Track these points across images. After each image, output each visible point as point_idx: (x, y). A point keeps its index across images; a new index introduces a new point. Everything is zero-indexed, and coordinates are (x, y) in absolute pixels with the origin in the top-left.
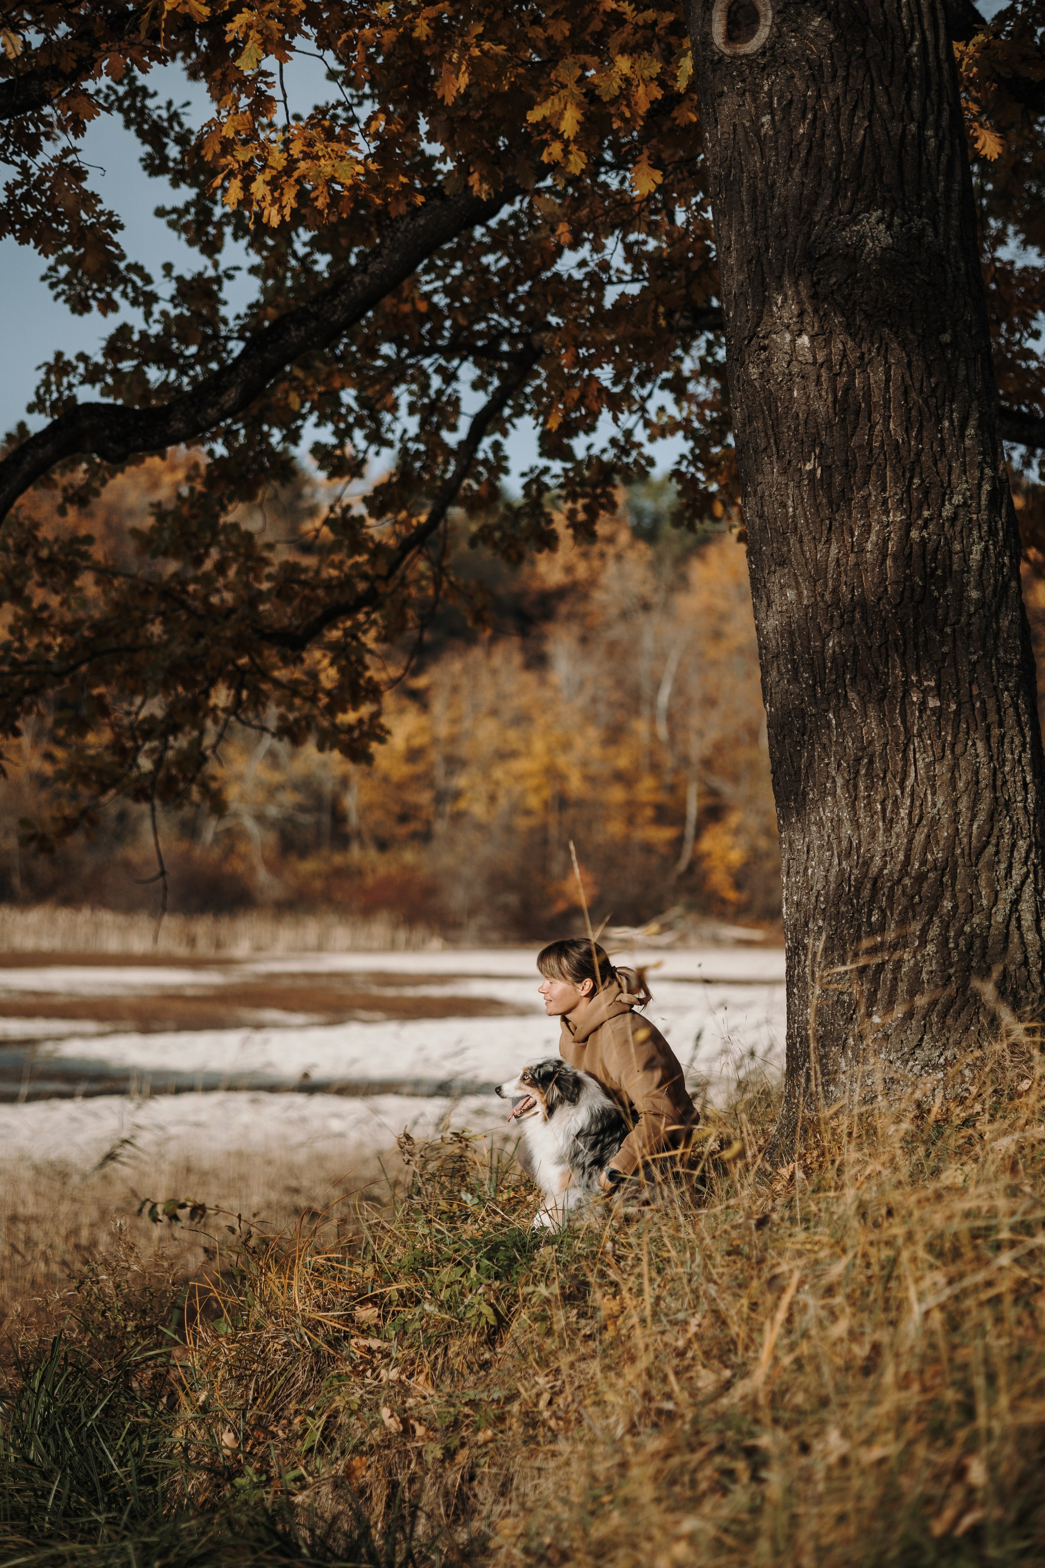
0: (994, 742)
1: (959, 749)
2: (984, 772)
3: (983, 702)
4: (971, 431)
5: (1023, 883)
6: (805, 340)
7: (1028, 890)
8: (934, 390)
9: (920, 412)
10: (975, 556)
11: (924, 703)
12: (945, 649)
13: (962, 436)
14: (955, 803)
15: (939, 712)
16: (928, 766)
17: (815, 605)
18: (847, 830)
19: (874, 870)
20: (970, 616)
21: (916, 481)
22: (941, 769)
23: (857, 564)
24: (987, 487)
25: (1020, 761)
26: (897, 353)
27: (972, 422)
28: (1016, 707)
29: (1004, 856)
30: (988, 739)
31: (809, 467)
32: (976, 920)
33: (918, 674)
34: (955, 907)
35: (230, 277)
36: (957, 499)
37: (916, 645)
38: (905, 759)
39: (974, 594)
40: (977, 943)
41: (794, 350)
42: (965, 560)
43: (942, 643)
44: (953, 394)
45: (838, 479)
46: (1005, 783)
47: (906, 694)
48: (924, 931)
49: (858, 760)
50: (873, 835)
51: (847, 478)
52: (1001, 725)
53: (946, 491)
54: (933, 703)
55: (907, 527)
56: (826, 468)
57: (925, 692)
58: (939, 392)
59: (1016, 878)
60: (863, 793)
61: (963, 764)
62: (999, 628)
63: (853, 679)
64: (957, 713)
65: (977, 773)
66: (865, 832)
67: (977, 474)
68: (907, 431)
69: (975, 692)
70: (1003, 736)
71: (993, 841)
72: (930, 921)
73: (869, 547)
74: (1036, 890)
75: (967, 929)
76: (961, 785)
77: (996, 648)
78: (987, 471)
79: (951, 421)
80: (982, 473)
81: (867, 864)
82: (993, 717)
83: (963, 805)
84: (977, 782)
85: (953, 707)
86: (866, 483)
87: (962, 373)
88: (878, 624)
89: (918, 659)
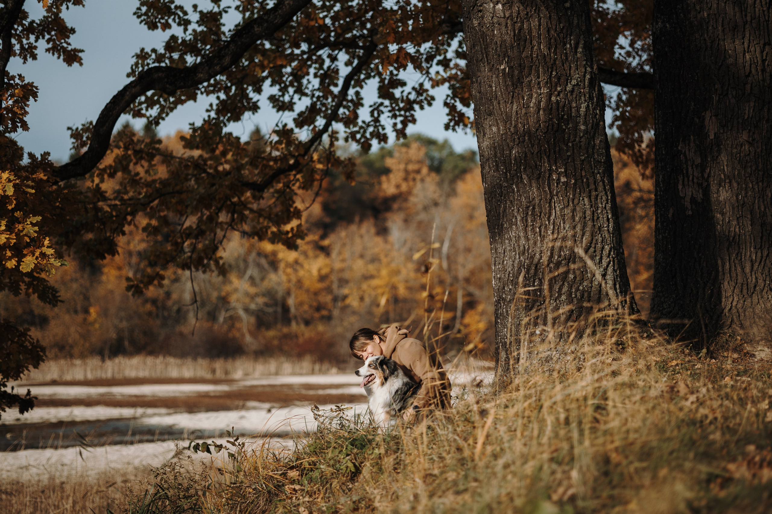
0: (593, 197)
1: (576, 201)
2: (588, 213)
3: (587, 179)
4: (580, 50)
5: (608, 266)
6: (500, 6)
7: (610, 270)
8: (562, 30)
9: (556, 40)
10: (583, 109)
11: (559, 180)
12: (569, 154)
13: (576, 52)
14: (574, 228)
15: (566, 184)
16: (561, 210)
17: (506, 133)
18: (523, 241)
19: (536, 260)
20: (581, 138)
21: (554, 73)
22: (567, 211)
23: (526, 113)
24: (588, 76)
25: (605, 208)
26: (544, 12)
27: (581, 46)
28: (604, 182)
29: (598, 253)
30: (590, 197)
31: (502, 67)
32: (585, 284)
33: (556, 166)
34: (575, 278)
35: (226, 12)
36: (574, 82)
37: (555, 152)
38: (550, 206)
39: (583, 127)
40: (586, 295)
41: (494, 11)
42: (578, 111)
43: (567, 151)
44: (571, 32)
45: (516, 72)
46: (598, 218)
47: (550, 175)
48: (560, 289)
49: (528, 207)
50: (535, 243)
51: (521, 72)
52: (596, 190)
53: (569, 78)
54: (563, 179)
55: (550, 95)
56: (511, 68)
57: (559, 174)
58: (564, 31)
59: (604, 263)
60: (530, 223)
61: (578, 209)
62: (595, 144)
63: (525, 169)
64: (575, 184)
65: (585, 213)
66: (531, 242)
67: (583, 70)
68: (549, 49)
69: (583, 174)
70: (597, 196)
71: (593, 246)
72: (563, 284)
73: (532, 105)
74: (614, 269)
75: (581, 288)
76: (577, 219)
77: (593, 153)
78: (588, 69)
79: (571, 45)
80: (586, 70)
81: (532, 257)
82: (592, 186)
83: (578, 229)
84: (585, 218)
85: (573, 181)
86: (530, 74)
87: (575, 22)
88: (537, 142)
89: (556, 158)
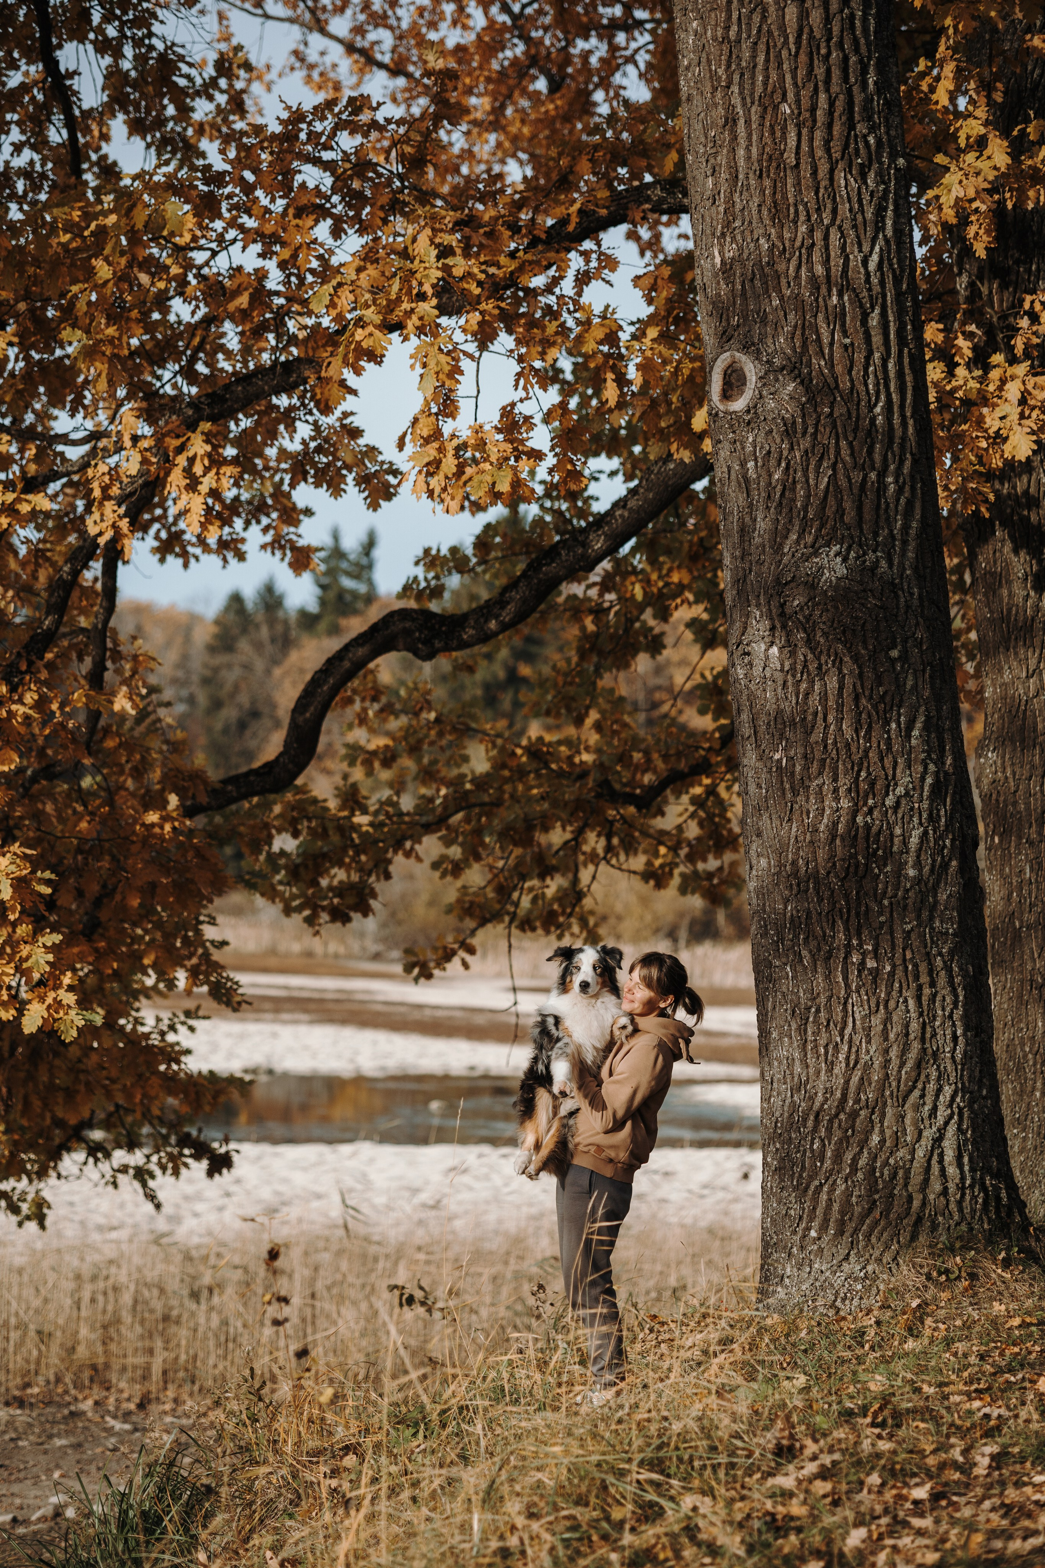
0: (925, 999)
1: (892, 1004)
2: (914, 1026)
3: (916, 966)
4: (916, 733)
5: (946, 1123)
6: (775, 650)
7: (952, 1129)
8: (882, 698)
9: (869, 716)
10: (914, 841)
11: (863, 963)
12: (882, 919)
13: (909, 737)
14: (887, 1051)
15: (876, 973)
16: (864, 1018)
17: (778, 874)
18: (798, 1069)
19: (817, 1105)
20: (907, 891)
21: (863, 774)
22: (876, 1021)
23: (812, 842)
24: (929, 780)
25: (951, 1016)
26: (849, 666)
27: (919, 725)
28: (949, 970)
29: (929, 1099)
30: (919, 998)
31: (777, 756)
32: (900, 1154)
33: (859, 938)
34: (883, 1141)
36: (900, 790)
37: (858, 914)
38: (845, 1010)
39: (911, 872)
40: (901, 1173)
41: (767, 658)
42: (905, 843)
43: (881, 913)
44: (901, 701)
45: (798, 768)
46: (934, 1035)
47: (848, 955)
48: (855, 1160)
49: (808, 1009)
50: (818, 1073)
51: (806, 768)
52: (933, 984)
53: (890, 783)
54: (871, 964)
55: (854, 813)
56: (790, 759)
57: (864, 954)
58: (888, 699)
59: (940, 1120)
60: (810, 1038)
61: (895, 1018)
62: (936, 902)
63: (806, 940)
64: (892, 974)
65: (907, 1026)
66: (811, 1071)
67: (920, 769)
68: (857, 731)
69: (909, 955)
70: (934, 996)
71: (920, 1085)
72: (861, 1151)
73: (822, 828)
74: (959, 1129)
75: (892, 1161)
76: (892, 1036)
77: (931, 919)
78: (932, 767)
79: (899, 724)
80: (926, 768)
81: (812, 1099)
82: (924, 979)
83: (894, 1053)
84: (907, 1034)
85: (888, 968)
86: (820, 773)
87: (910, 683)
88: (827, 894)
89: (860, 927)
